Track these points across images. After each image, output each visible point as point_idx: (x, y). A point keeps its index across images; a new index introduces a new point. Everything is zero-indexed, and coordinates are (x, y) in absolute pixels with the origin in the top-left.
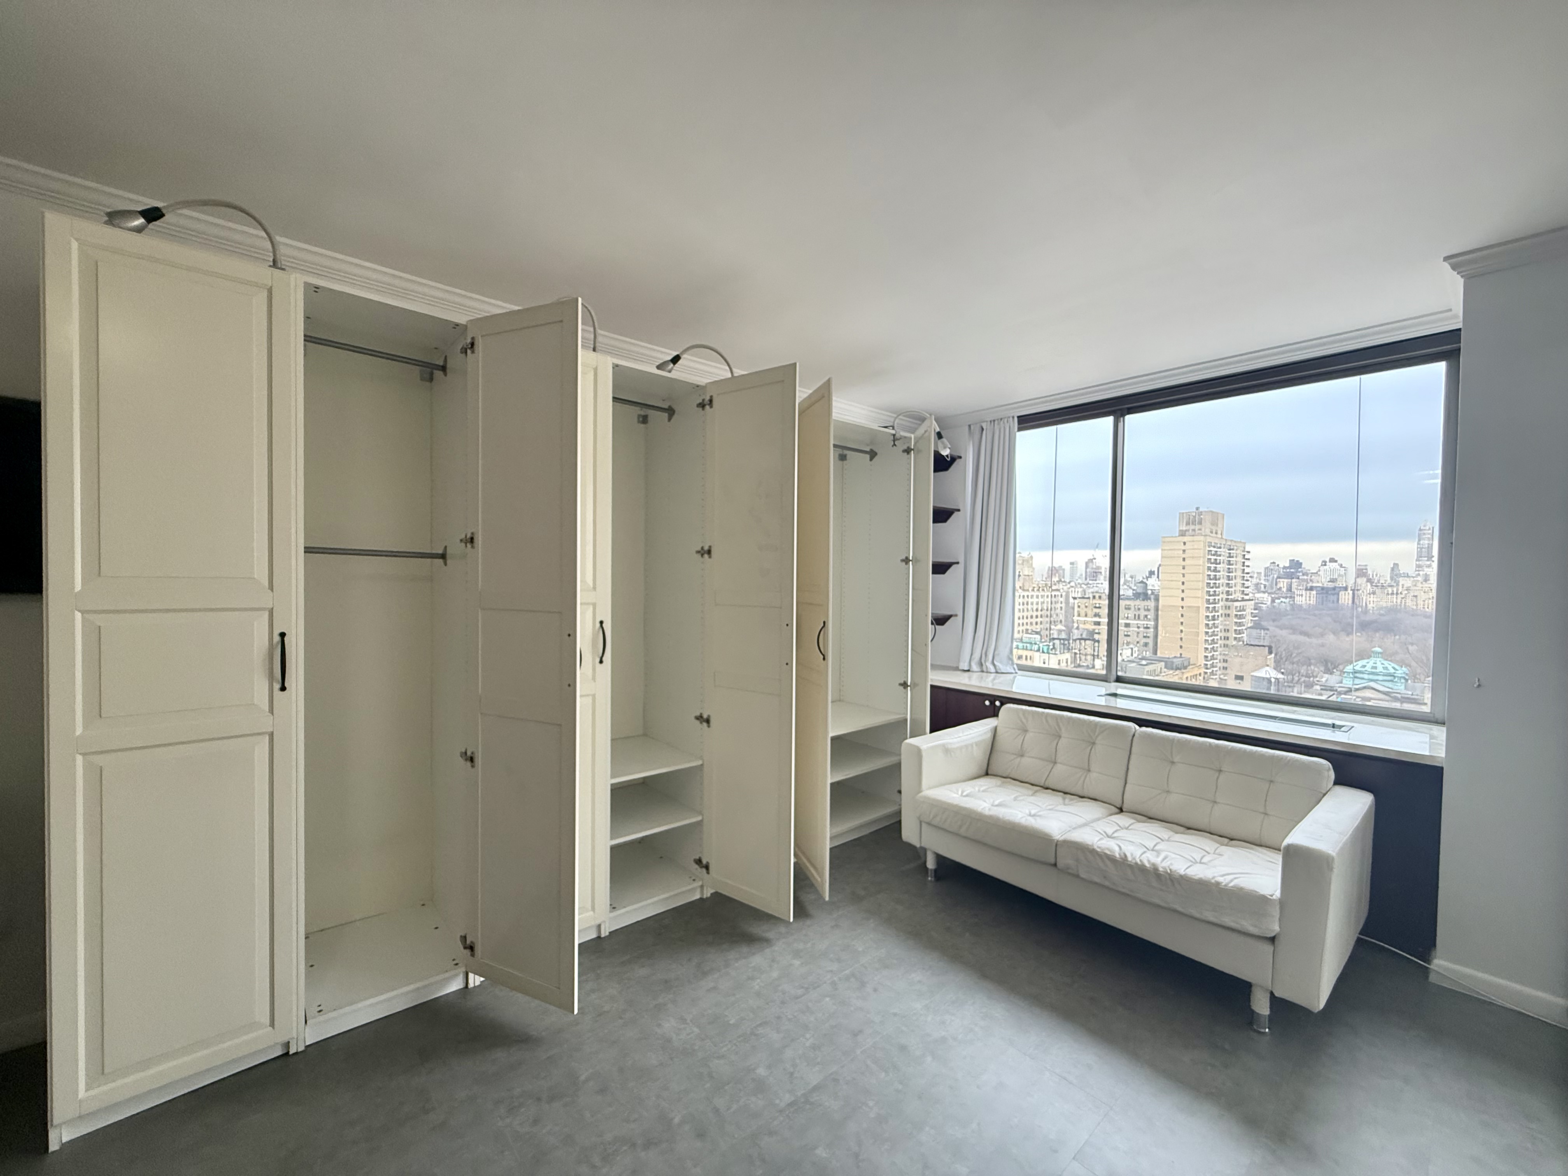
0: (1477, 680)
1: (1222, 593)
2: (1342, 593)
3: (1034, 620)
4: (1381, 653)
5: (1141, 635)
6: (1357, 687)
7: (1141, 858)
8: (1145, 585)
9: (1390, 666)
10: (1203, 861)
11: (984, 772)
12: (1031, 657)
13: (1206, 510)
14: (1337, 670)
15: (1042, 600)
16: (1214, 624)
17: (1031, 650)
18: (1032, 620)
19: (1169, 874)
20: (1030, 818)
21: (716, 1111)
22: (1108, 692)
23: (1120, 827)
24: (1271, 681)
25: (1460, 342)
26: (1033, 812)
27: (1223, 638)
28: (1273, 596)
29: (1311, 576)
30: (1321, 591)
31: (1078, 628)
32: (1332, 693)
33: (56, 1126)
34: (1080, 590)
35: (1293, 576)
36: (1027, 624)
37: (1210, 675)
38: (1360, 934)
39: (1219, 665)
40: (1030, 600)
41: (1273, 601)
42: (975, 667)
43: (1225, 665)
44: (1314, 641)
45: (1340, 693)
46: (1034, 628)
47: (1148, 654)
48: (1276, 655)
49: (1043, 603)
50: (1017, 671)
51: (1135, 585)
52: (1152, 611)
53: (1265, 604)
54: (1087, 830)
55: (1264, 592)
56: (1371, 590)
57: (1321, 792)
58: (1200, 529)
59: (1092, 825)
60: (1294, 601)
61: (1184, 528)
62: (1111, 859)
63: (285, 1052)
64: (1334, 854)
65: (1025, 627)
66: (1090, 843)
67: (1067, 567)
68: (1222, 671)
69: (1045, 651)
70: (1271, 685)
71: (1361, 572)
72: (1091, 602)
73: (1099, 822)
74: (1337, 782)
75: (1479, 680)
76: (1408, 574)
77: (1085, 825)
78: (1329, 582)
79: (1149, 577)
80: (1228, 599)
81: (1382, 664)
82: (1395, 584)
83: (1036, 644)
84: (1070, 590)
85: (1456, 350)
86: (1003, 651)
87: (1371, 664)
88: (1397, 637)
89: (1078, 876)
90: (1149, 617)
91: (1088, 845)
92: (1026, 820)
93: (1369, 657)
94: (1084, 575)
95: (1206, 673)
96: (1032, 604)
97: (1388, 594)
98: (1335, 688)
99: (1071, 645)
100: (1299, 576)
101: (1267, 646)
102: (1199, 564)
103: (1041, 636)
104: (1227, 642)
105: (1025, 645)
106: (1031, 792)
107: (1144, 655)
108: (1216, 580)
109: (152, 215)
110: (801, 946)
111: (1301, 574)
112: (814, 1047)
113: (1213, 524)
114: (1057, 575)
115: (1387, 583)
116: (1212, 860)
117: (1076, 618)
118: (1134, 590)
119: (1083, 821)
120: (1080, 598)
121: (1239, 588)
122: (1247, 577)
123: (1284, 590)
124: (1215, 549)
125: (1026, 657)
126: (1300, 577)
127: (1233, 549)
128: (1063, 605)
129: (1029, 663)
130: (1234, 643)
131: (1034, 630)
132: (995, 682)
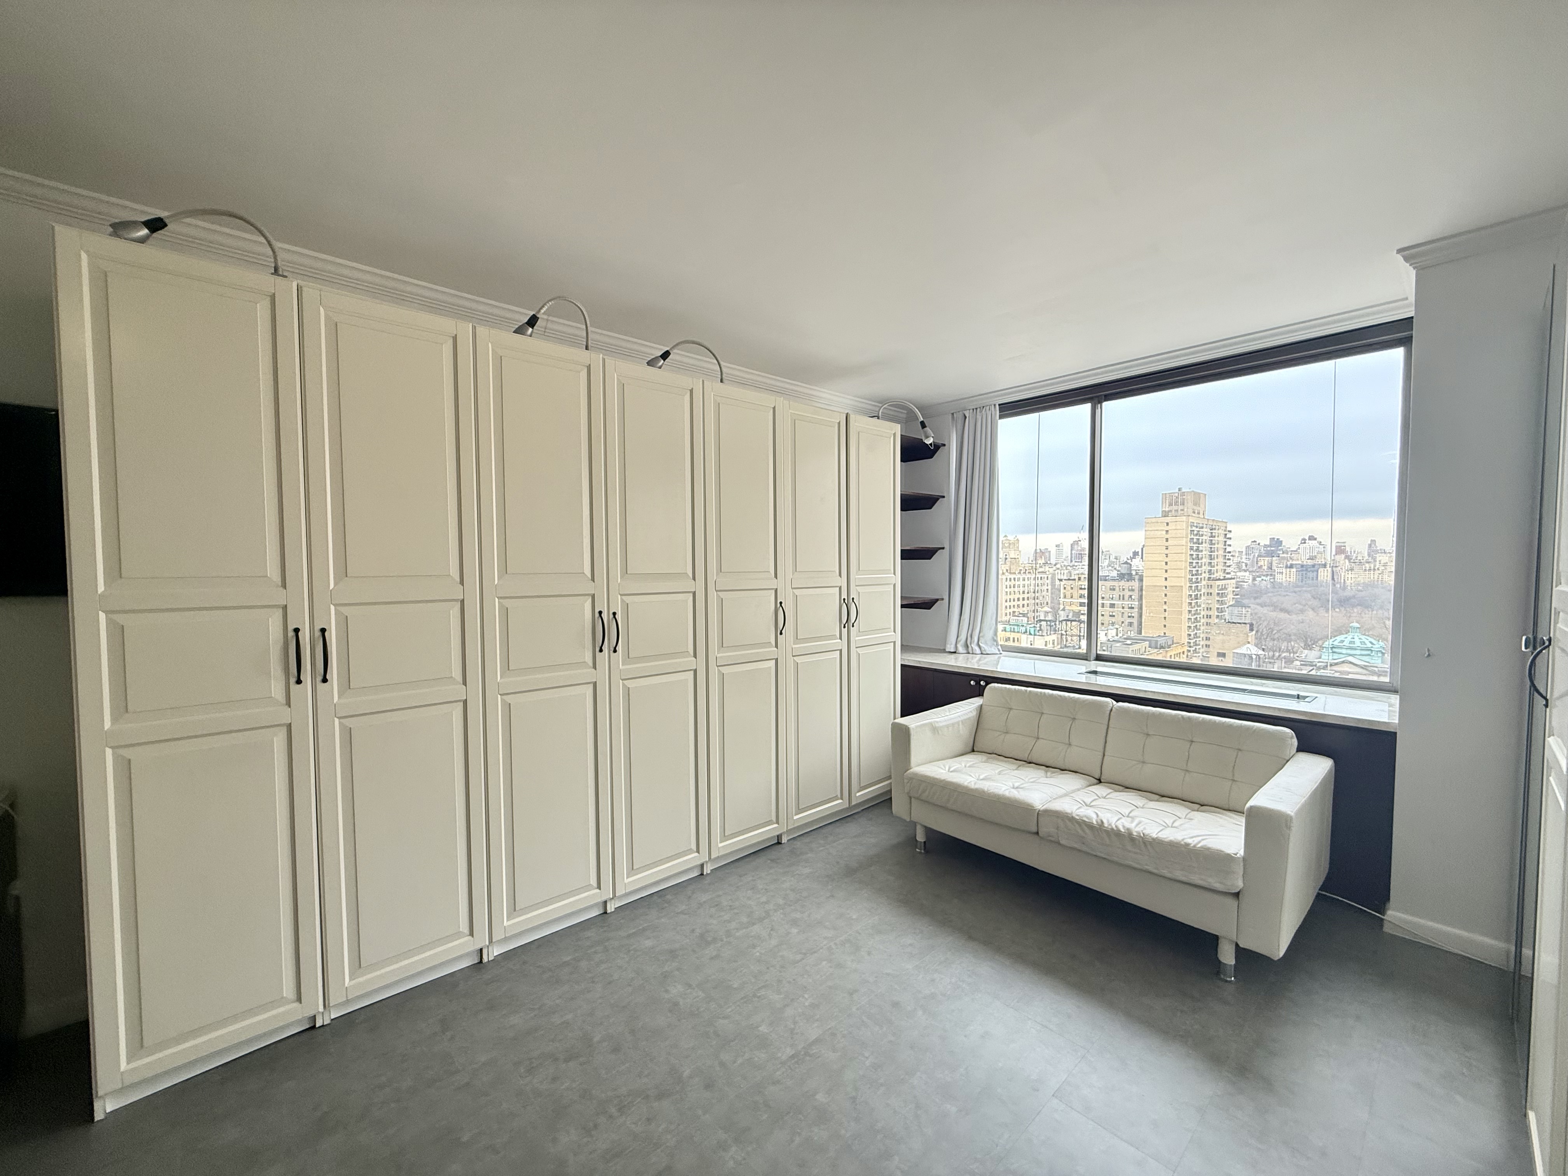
0: (1427, 650)
1: (1205, 572)
2: (1321, 570)
3: (1021, 603)
4: (1358, 628)
5: (1126, 615)
6: (1336, 661)
7: (1117, 824)
8: (1129, 565)
9: (1368, 641)
10: (1174, 825)
11: (970, 748)
12: (1018, 638)
13: (1188, 490)
14: (1316, 646)
15: (1029, 582)
16: (1197, 602)
17: (1018, 632)
18: (1019, 603)
19: (1142, 838)
20: (1013, 790)
21: (722, 1064)
22: (1088, 670)
23: (1098, 796)
24: (1252, 657)
25: (1412, 330)
26: (1016, 785)
27: (1205, 616)
28: (1254, 574)
29: (1291, 554)
30: (1301, 569)
31: (1064, 610)
32: (1312, 668)
33: (101, 1097)
34: (1066, 572)
35: (1273, 555)
36: (1014, 606)
37: (1194, 653)
38: (1320, 890)
39: (1201, 643)
40: (1017, 583)
41: (1254, 579)
42: (961, 649)
43: (1208, 643)
44: (1294, 617)
45: (1319, 668)
46: (1021, 610)
47: (1133, 634)
48: (1257, 632)
49: (1030, 585)
50: (1001, 652)
51: (1120, 566)
52: (1137, 591)
53: (1247, 582)
54: (1067, 800)
55: (1245, 571)
56: (1349, 566)
57: (1285, 759)
58: (1182, 510)
59: (1071, 795)
60: (1274, 578)
61: (1167, 509)
62: (1090, 826)
63: (312, 1025)
64: (1292, 814)
65: (1012, 610)
66: (1069, 811)
67: (1053, 550)
68: (1205, 649)
69: (1033, 633)
70: (1252, 662)
71: (1340, 550)
72: (1077, 583)
73: (1079, 792)
74: (1299, 750)
75: (1429, 650)
76: (1384, 550)
77: (1066, 795)
78: (1308, 559)
79: (1133, 558)
80: (1210, 578)
81: (1360, 639)
82: (1372, 561)
83: (1023, 626)
84: (1056, 572)
85: (1408, 337)
86: (988, 634)
87: (1349, 638)
88: (1375, 612)
89: (1059, 843)
90: (1133, 597)
91: (1066, 813)
92: (1010, 792)
93: (1347, 632)
94: (1069, 558)
95: (1189, 651)
96: (1019, 586)
97: (1365, 570)
98: (1314, 664)
99: (1058, 626)
100: (1279, 554)
101: (1248, 623)
102: (1181, 544)
103: (1028, 618)
104: (1209, 620)
105: (1012, 627)
106: (1014, 767)
107: (1129, 634)
108: (1198, 560)
109: (156, 225)
110: (798, 915)
111: (1281, 552)
112: (814, 1006)
113: (1195, 504)
114: (1043, 557)
115: (1365, 559)
116: (1182, 824)
117: (1062, 600)
118: (1118, 571)
119: (1064, 792)
120: (1065, 580)
121: (1220, 567)
122: (1228, 556)
123: (1265, 568)
124: (1198, 529)
125: (1014, 638)
126: (1281, 555)
127: (1215, 529)
128: (1049, 587)
129: (1016, 644)
130: (1216, 621)
131: (1021, 612)
132: (981, 662)
